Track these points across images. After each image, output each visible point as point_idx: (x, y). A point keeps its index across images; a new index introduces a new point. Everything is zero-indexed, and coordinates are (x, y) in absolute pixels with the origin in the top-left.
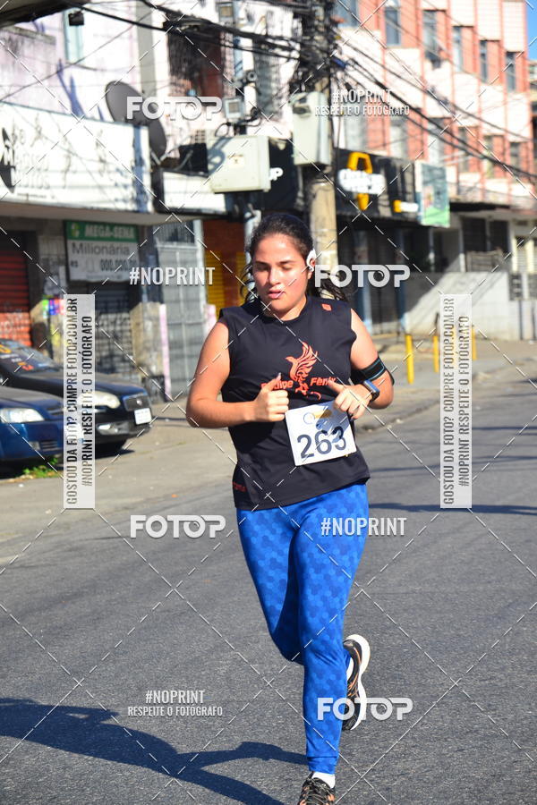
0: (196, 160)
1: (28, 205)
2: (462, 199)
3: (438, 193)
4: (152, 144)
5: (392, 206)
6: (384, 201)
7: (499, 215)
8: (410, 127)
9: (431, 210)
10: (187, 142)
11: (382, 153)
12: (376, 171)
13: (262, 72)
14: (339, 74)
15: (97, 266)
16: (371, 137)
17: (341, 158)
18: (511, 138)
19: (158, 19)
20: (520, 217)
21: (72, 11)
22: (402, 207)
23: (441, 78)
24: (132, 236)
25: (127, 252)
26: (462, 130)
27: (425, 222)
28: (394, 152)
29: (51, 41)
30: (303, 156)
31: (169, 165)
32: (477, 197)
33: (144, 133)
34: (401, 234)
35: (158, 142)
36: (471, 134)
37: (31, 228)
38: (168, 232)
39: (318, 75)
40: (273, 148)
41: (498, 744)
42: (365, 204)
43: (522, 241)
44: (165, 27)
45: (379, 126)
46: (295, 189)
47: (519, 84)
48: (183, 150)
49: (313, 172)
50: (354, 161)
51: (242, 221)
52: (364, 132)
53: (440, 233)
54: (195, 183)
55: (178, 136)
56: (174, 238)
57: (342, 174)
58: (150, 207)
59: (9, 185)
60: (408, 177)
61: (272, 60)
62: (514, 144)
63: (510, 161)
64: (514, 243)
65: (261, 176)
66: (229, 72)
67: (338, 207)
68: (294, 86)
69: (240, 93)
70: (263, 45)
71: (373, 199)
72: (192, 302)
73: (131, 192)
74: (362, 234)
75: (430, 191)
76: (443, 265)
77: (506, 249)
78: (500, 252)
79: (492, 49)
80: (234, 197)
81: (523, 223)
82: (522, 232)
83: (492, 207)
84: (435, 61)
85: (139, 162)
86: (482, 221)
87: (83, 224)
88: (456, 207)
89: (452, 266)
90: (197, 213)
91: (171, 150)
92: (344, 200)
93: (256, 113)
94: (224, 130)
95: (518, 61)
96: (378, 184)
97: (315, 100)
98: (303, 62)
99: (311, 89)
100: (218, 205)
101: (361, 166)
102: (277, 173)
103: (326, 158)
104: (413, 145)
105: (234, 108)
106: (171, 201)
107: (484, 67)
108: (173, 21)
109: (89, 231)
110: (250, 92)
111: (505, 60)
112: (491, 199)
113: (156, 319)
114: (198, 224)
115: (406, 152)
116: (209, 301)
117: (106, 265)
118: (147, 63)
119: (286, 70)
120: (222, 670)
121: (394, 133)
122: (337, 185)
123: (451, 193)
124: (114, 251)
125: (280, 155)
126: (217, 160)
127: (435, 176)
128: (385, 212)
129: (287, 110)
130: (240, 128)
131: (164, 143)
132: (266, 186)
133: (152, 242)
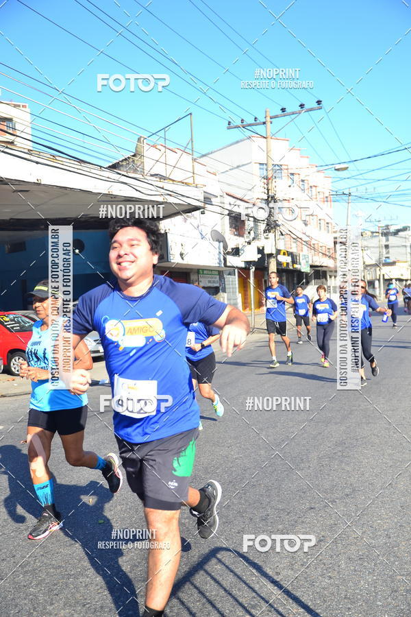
0: (236, 252)
1: (188, 265)
2: (313, 264)
3: (307, 262)
4: (224, 247)
5: (293, 266)
6: (291, 264)
7: (324, 269)
8: (298, 243)
9: (305, 267)
10: (234, 247)
11: (290, 251)
12: (288, 256)
13: (256, 226)
14: (278, 228)
15: (207, 282)
16: (287, 246)
17: (278, 252)
18: (327, 247)
19: (227, 212)
20: (330, 269)
21: (202, 210)
22: (296, 266)
23: (308, 230)
24: (217, 273)
25: (216, 278)
26: (314, 244)
27: (302, 271)
28: (294, 250)
29: (196, 218)
30: (267, 251)
31: (228, 253)
32: (317, 264)
33: (222, 244)
34: (295, 274)
35: (225, 247)
36: (316, 246)
37: (189, 271)
38: (228, 272)
39: (272, 228)
40: (258, 249)
41: (320, 424)
42: (285, 265)
43: (331, 277)
44: (228, 215)
45: (289, 243)
46: (265, 261)
47: (330, 232)
48: (233, 249)
49: (270, 255)
50: (282, 253)
51: (249, 269)
52: (285, 244)
53: (307, 274)
54: (236, 258)
55: (231, 246)
56: (230, 274)
57: (279, 256)
58: (223, 265)
59: (183, 259)
60: (298, 258)
61: (259, 224)
62: (329, 249)
63: (327, 254)
64: (328, 277)
65: (255, 257)
66: (246, 227)
67: (277, 266)
68: (265, 232)
69: (249, 233)
70: (256, 220)
71: (288, 264)
72: (234, 293)
73: (218, 261)
74: (284, 274)
75: (304, 261)
76: (308, 283)
77: (326, 279)
78: (324, 280)
79: (322, 222)
80: (247, 262)
81: (331, 271)
82: (331, 274)
83: (322, 267)
84: (306, 225)
85: (220, 253)
86: (319, 270)
87: (203, 270)
88: (311, 266)
89: (311, 283)
90: (237, 267)
91: (229, 249)
92: (279, 264)
93: (254, 239)
94: (244, 244)
95: (330, 225)
96: (289, 259)
97: (271, 235)
98: (267, 225)
99: (269, 232)
100: (243, 265)
101: (284, 254)
102: (260, 256)
103: (274, 252)
104: (300, 248)
105: (248, 237)
106: (228, 264)
107: (320, 227)
108: (230, 214)
109: (205, 272)
110: (252, 232)
111: (326, 225)
112: (323, 265)
113: (224, 298)
114: (236, 270)
115: (297, 250)
116: (239, 292)
117: (210, 282)
118: (223, 225)
119: (262, 226)
120: (241, 401)
121: (294, 245)
122: (277, 260)
123: (310, 263)
124: (212, 278)
125: (260, 251)
126: (242, 252)
127: (306, 257)
128: (291, 268)
129: (263, 238)
130: (249, 243)
131: (227, 247)
132: (257, 260)
133: (223, 276)
